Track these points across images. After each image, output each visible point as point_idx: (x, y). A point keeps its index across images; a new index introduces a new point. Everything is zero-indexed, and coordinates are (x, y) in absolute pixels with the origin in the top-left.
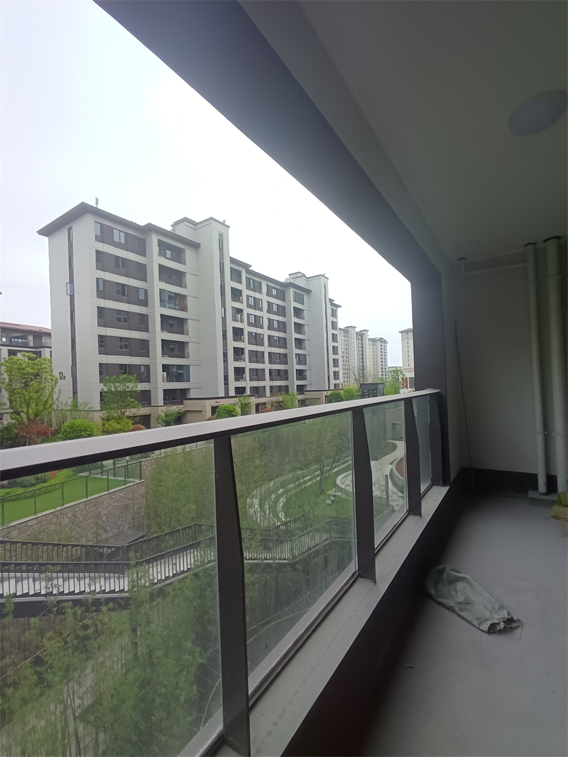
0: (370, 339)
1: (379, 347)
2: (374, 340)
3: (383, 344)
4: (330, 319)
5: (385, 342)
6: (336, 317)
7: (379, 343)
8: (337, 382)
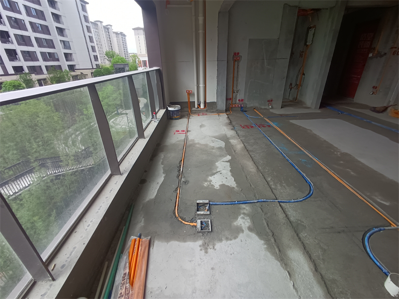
0: (114, 33)
1: (121, 39)
2: (117, 33)
3: (123, 37)
4: (82, 13)
5: (124, 35)
6: (86, 12)
7: (120, 36)
8: (97, 63)
